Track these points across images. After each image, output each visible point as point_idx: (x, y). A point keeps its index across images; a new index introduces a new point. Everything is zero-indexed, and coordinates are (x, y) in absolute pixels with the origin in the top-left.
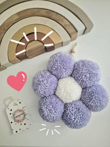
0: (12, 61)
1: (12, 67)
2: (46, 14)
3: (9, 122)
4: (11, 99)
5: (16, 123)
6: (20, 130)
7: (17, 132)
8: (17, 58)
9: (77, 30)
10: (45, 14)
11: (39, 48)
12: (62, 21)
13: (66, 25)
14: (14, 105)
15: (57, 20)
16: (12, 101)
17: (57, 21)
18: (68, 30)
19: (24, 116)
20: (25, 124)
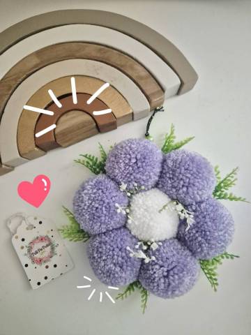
0: (26, 154)
1: (25, 165)
2: (98, 55)
3: (22, 266)
4: (21, 216)
5: (35, 265)
6: (46, 278)
7: (39, 284)
8: (36, 149)
9: (164, 87)
10: (94, 54)
11: (83, 127)
12: (132, 68)
13: (141, 78)
14: (27, 229)
15: (122, 66)
16: (23, 221)
17: (122, 69)
18: (144, 88)
19: (53, 249)
20: (55, 266)
